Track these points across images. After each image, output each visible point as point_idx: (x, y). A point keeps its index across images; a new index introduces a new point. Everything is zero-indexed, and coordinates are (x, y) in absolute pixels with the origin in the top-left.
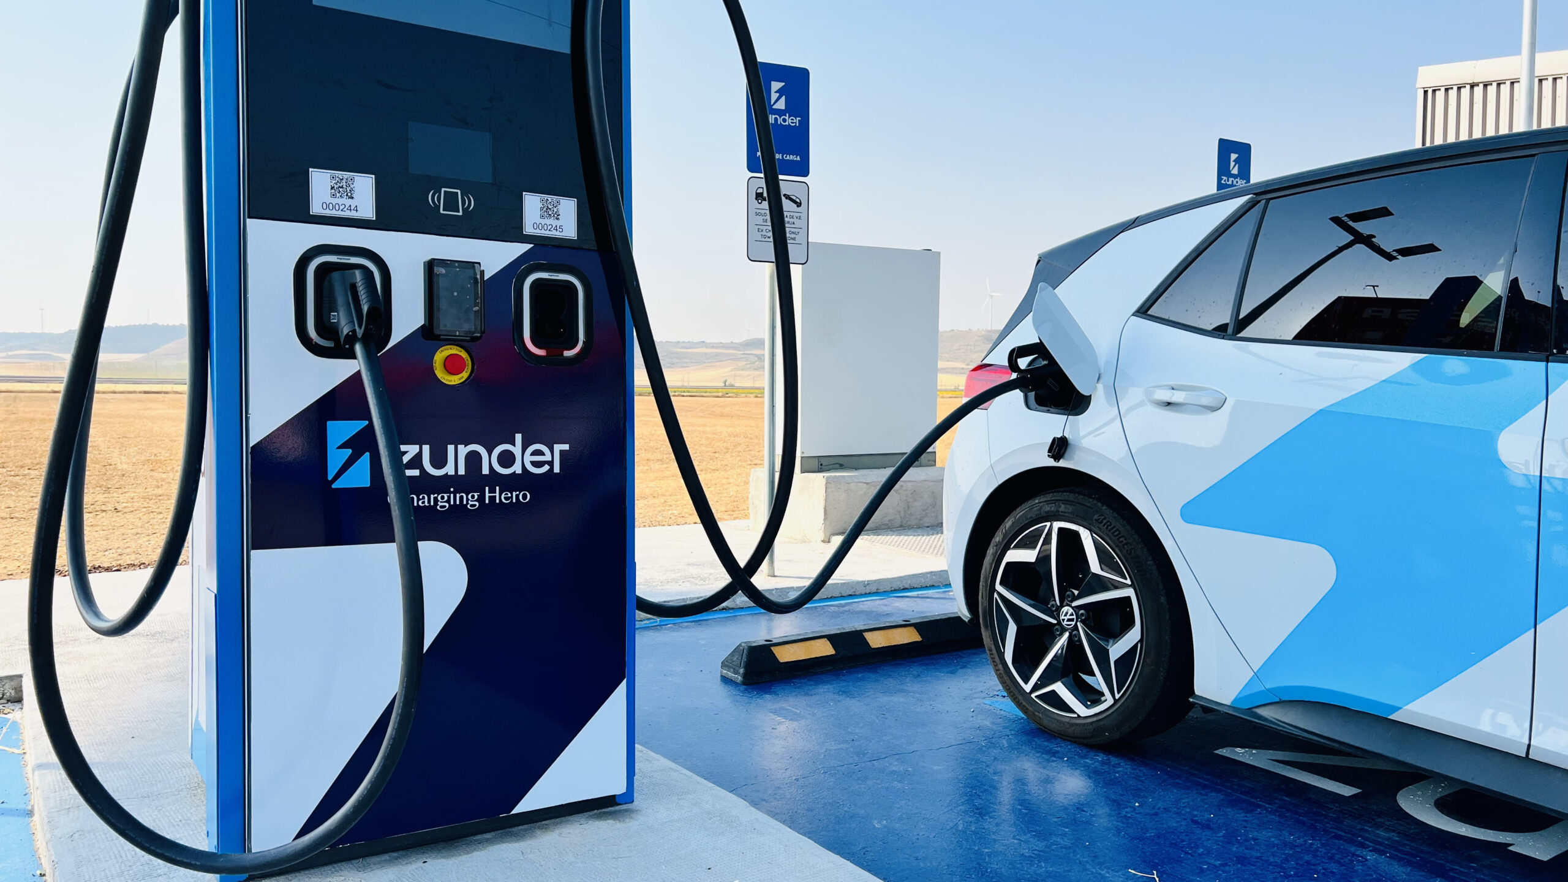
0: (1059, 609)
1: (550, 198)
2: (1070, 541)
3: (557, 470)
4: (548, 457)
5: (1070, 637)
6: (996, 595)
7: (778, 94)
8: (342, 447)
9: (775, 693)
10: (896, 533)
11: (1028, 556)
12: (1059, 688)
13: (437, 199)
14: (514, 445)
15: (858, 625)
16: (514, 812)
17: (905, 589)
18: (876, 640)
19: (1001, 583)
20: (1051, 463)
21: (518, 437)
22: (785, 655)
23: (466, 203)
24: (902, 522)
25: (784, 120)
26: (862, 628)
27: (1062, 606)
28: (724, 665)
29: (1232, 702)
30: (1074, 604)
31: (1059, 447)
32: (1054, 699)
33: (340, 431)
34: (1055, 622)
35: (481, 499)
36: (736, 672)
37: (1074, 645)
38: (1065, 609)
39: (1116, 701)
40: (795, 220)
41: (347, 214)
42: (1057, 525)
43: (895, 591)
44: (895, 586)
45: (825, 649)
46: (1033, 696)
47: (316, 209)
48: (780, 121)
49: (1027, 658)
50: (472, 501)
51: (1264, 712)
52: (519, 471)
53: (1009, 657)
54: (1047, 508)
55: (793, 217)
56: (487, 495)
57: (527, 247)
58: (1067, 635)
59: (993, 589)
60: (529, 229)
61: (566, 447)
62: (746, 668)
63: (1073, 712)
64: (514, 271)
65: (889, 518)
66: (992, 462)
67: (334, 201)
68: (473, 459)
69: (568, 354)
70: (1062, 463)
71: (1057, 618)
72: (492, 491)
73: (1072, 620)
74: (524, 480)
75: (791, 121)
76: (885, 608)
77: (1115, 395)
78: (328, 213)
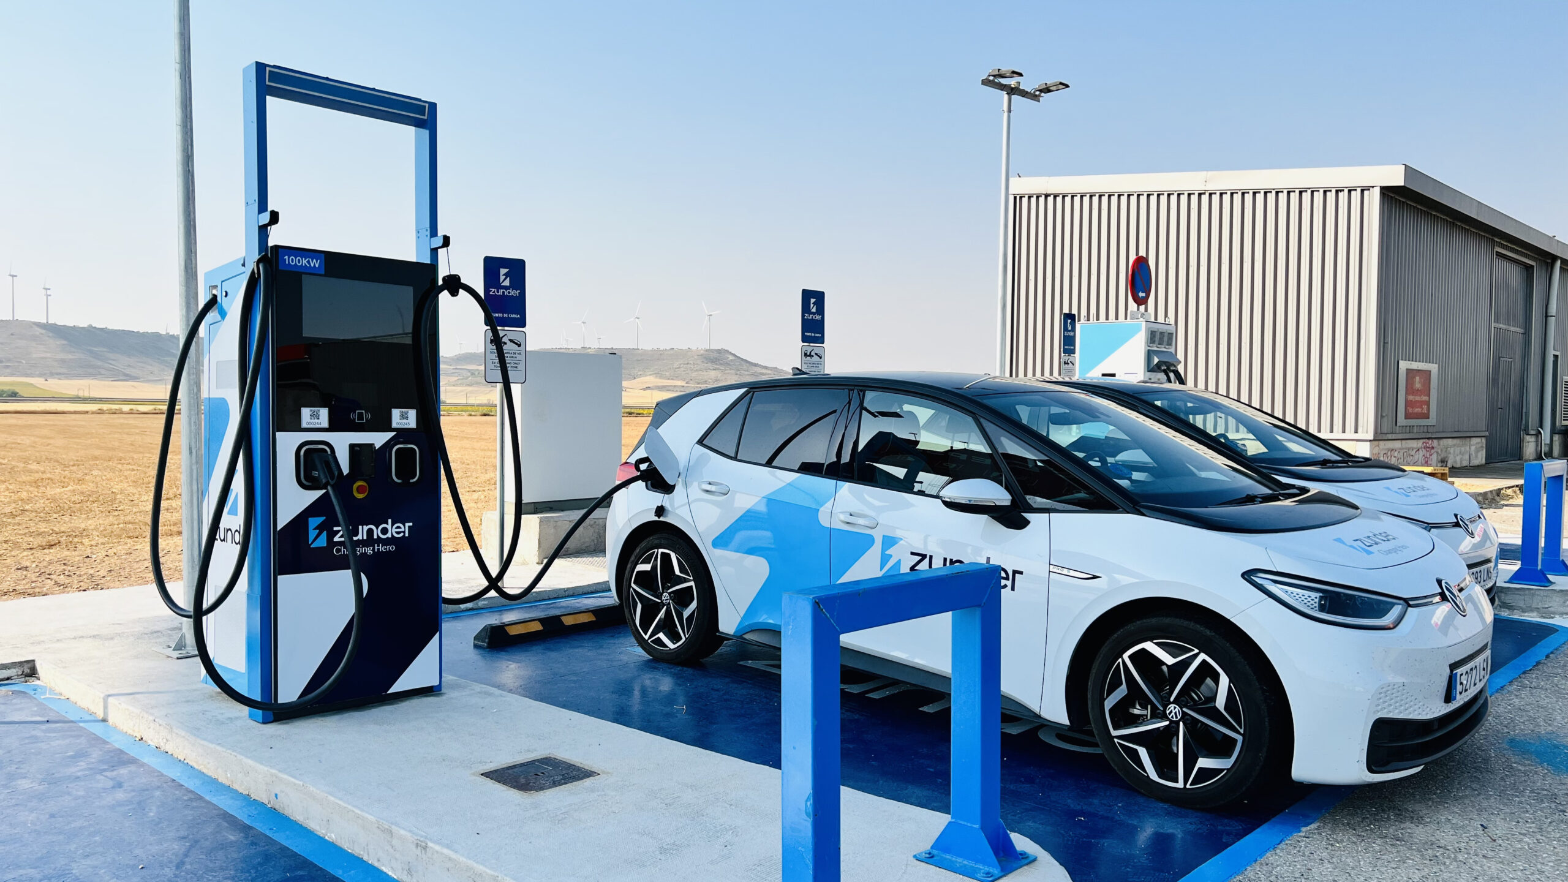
0: (662, 594)
1: (404, 410)
2: (666, 558)
3: (407, 535)
4: (403, 529)
5: (667, 609)
6: (631, 589)
7: (504, 277)
8: (315, 529)
9: (507, 651)
10: (590, 556)
11: (647, 567)
12: (661, 635)
13: (354, 416)
14: (388, 524)
15: (557, 612)
16: (389, 692)
17: (592, 593)
18: (568, 621)
19: (634, 583)
20: (656, 519)
21: (390, 521)
22: (513, 631)
23: (367, 416)
24: (595, 548)
25: (509, 293)
26: (560, 614)
27: (663, 592)
28: (476, 638)
29: (734, 633)
30: (669, 591)
31: (660, 511)
32: (659, 642)
33: (314, 522)
34: (660, 601)
35: (373, 550)
36: (484, 642)
37: (668, 613)
38: (665, 594)
39: (686, 639)
40: (517, 355)
41: (319, 426)
42: (661, 550)
43: (585, 594)
44: (585, 591)
45: (537, 627)
46: (649, 641)
47: (304, 425)
48: (506, 293)
49: (646, 623)
50: (369, 551)
51: (747, 636)
52: (390, 536)
53: (637, 622)
54: (656, 542)
55: (515, 353)
56: (376, 548)
57: (394, 434)
58: (665, 607)
59: (630, 586)
60: (394, 425)
61: (411, 524)
62: (490, 638)
63: (667, 647)
64: (388, 445)
65: (586, 545)
66: (630, 517)
67: (312, 421)
68: (370, 531)
69: (412, 481)
70: (662, 519)
71: (661, 599)
72: (378, 546)
73: (667, 600)
74: (392, 540)
75: (515, 293)
76: (577, 605)
77: (686, 485)
78: (309, 426)
